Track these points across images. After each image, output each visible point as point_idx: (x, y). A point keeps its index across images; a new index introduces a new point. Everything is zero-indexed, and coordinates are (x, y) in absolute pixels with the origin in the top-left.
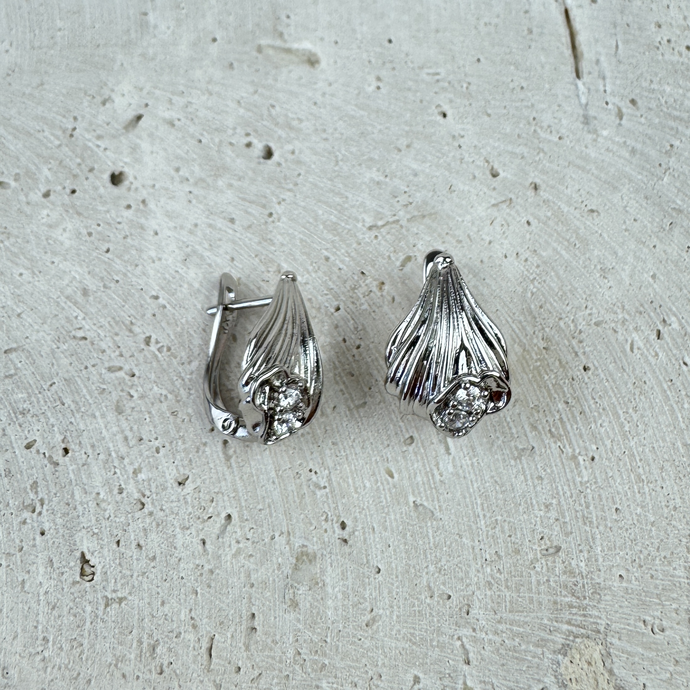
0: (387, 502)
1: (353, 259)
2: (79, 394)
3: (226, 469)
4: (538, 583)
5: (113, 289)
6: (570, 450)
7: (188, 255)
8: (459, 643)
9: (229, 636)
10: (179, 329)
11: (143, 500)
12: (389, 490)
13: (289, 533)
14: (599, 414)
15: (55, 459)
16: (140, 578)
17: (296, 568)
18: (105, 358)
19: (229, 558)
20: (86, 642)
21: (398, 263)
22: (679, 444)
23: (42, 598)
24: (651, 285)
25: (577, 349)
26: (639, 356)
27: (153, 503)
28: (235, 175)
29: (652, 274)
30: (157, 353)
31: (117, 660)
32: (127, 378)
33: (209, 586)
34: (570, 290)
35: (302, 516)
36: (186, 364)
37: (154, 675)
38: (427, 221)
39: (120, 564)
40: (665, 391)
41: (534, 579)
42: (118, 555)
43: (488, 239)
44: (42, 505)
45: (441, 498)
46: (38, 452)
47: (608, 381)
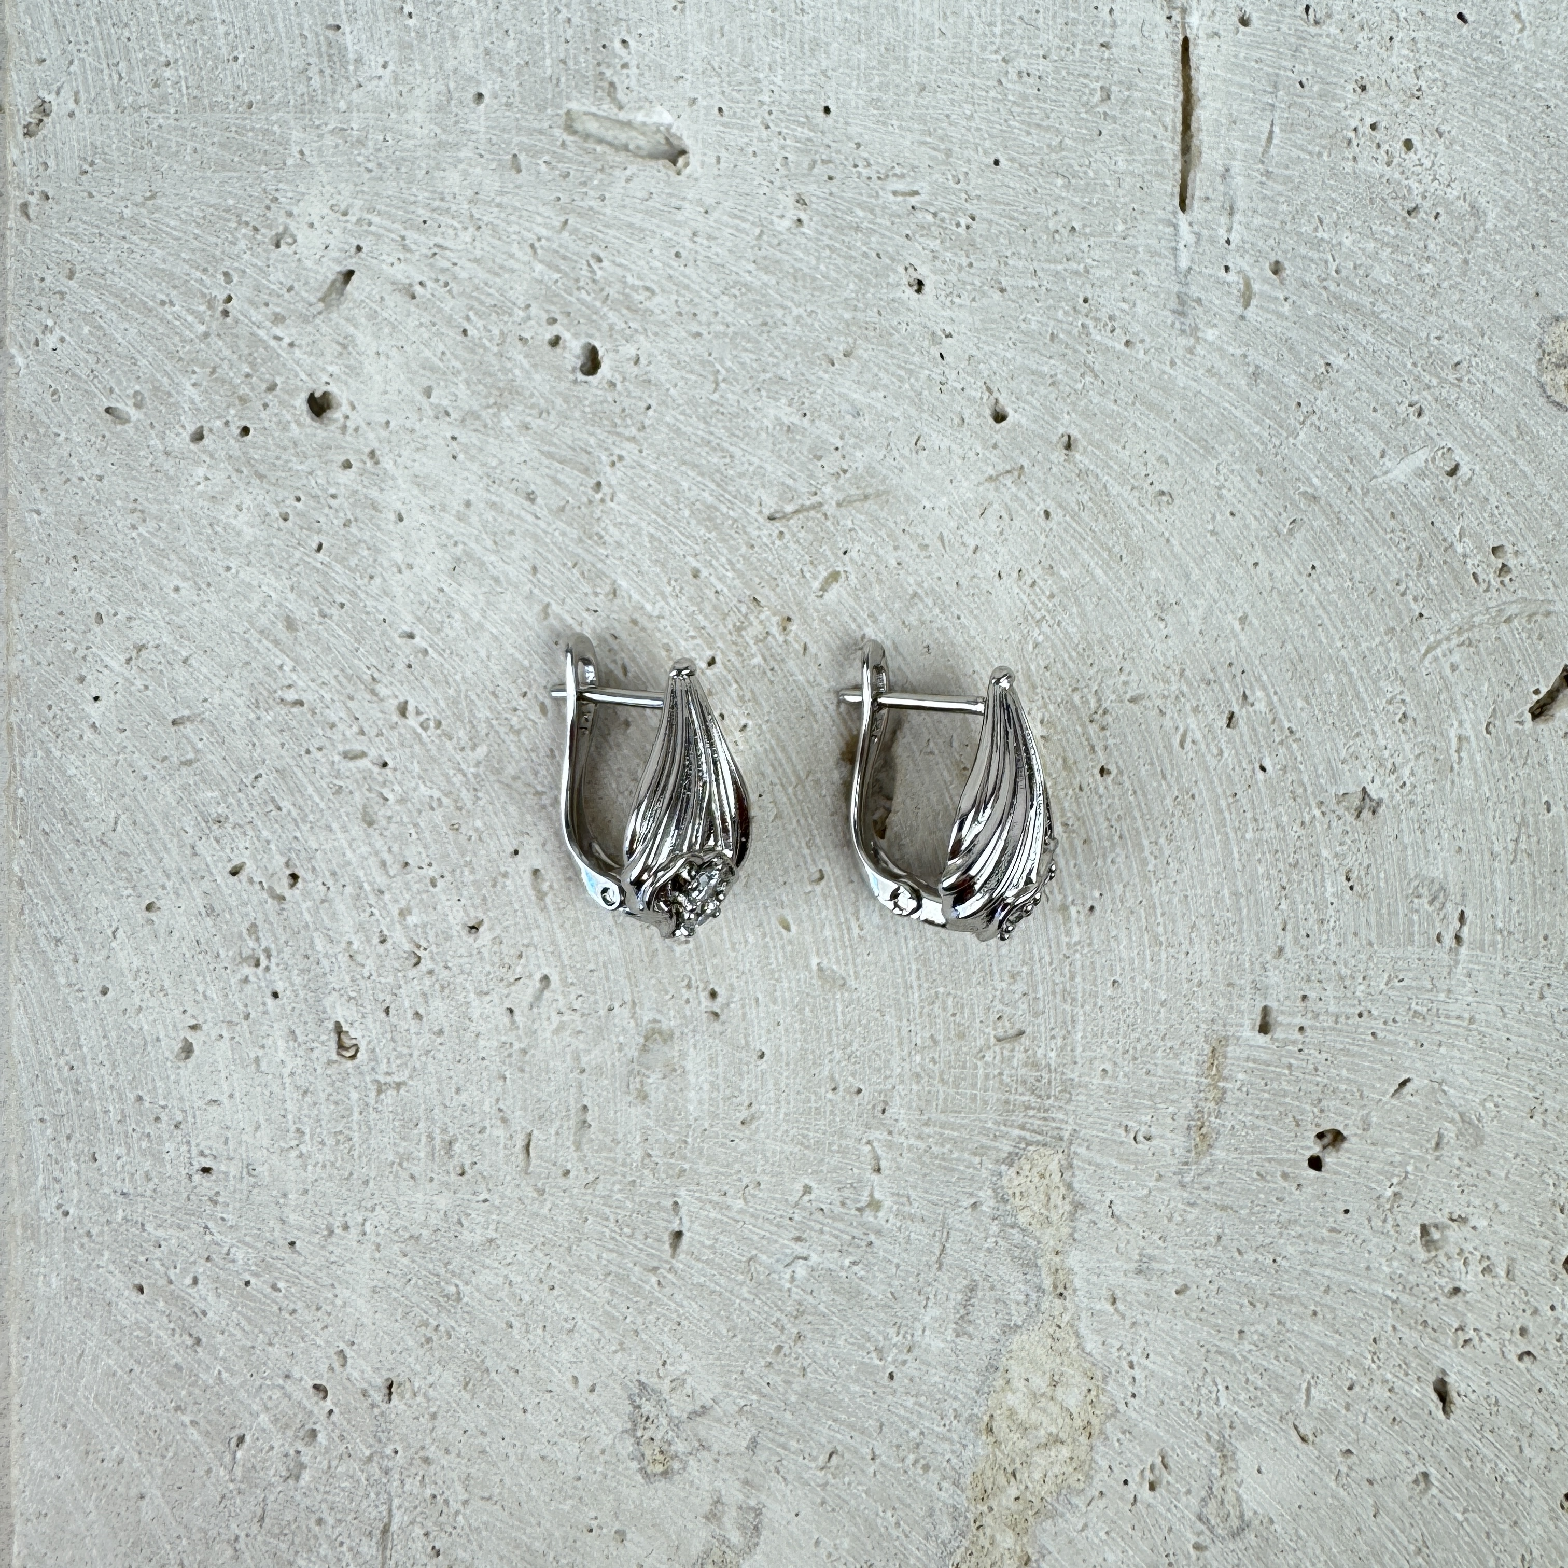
0: (778, 964)
1: (740, 574)
2: (303, 795)
3: (538, 912)
4: (987, 1077)
5: (335, 618)
6: (1059, 897)
7: (458, 560)
8: (869, 1148)
9: (553, 1132)
10: (451, 692)
11: (420, 953)
12: (783, 948)
13: (634, 1004)
14: (1113, 845)
15: (279, 892)
16: (423, 1058)
17: (644, 1049)
18: (337, 737)
19: (548, 1034)
20: (356, 1136)
21: (816, 585)
22: (1226, 892)
23: (287, 1080)
24: (1235, 636)
25: (1094, 741)
26: (1191, 755)
27: (432, 958)
28: (533, 406)
29: (1240, 614)
30: (420, 730)
31: (401, 1159)
32: (376, 770)
33: (522, 1070)
34: (1100, 642)
35: (653, 981)
36: (468, 751)
37: (454, 1177)
38: (871, 505)
39: (393, 1040)
40: (1221, 812)
41: (981, 1072)
42: (388, 1027)
43: (972, 544)
44: (269, 957)
45: (858, 961)
46: (251, 881)
47: (1135, 792)
